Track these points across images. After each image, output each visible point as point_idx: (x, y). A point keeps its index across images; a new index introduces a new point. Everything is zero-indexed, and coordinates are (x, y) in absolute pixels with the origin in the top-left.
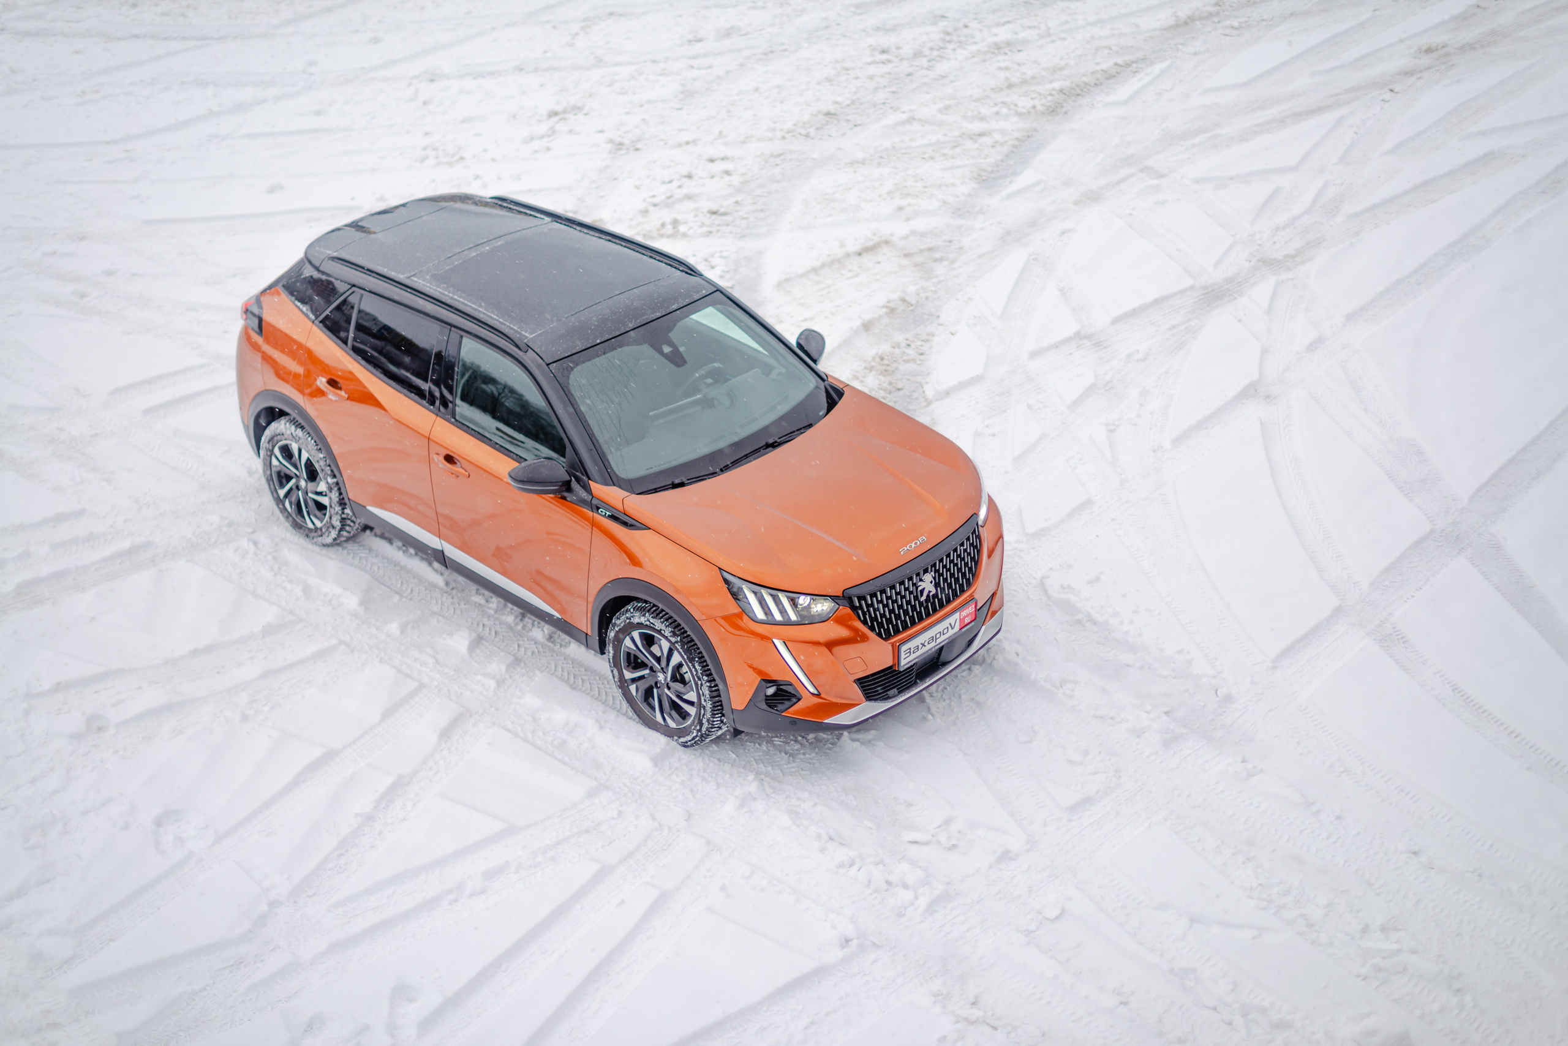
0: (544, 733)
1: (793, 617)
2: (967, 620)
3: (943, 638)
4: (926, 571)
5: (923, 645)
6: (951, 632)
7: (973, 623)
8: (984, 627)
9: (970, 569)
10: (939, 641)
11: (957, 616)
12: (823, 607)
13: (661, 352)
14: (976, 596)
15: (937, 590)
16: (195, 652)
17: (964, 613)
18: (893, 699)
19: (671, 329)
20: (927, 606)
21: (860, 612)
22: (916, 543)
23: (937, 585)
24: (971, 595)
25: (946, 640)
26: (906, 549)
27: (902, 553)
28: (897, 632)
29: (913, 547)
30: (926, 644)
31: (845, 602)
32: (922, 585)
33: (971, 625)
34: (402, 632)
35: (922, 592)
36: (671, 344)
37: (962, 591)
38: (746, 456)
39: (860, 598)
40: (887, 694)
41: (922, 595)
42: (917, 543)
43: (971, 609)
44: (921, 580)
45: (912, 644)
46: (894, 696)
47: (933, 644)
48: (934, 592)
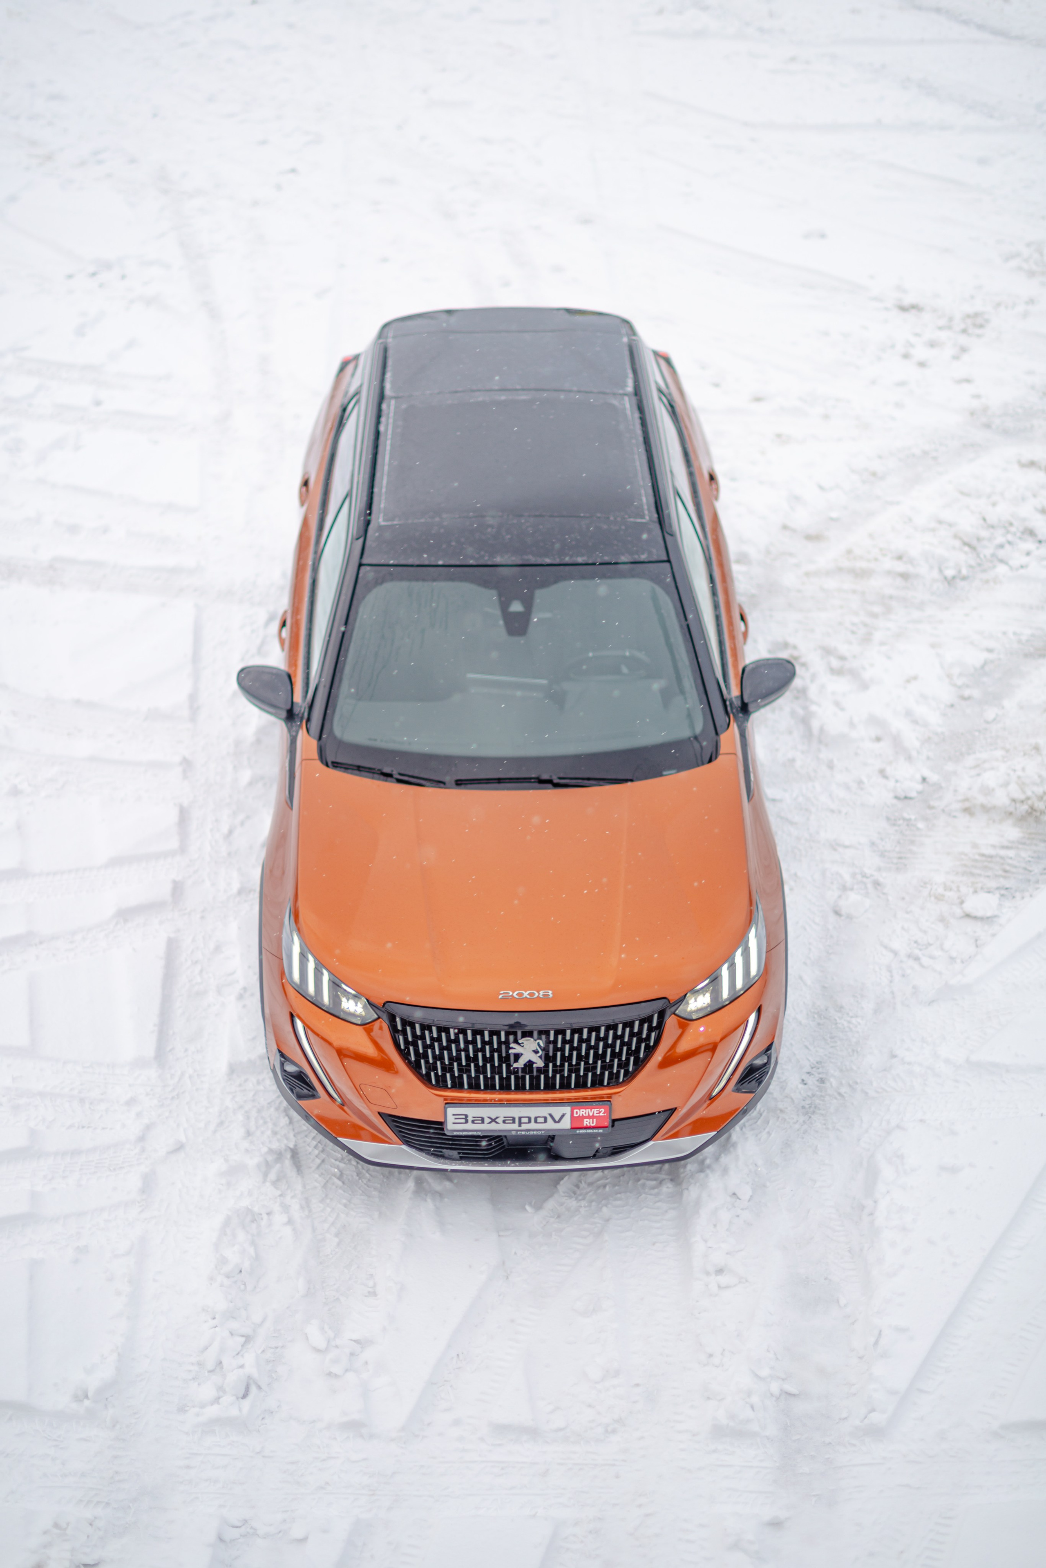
0: (201, 971)
1: (326, 999)
2: (586, 1122)
3: (533, 1126)
4: (528, 1034)
5: (493, 1120)
6: (550, 1125)
7: (601, 1131)
8: (651, 1143)
9: (624, 1065)
10: (524, 1127)
11: (567, 1110)
12: (353, 1007)
13: (504, 606)
14: (615, 1100)
15: (547, 1066)
16: (78, 702)
17: (582, 1112)
18: (447, 1161)
19: (544, 584)
20: (524, 1078)
21: (401, 1038)
22: (531, 994)
23: (547, 1059)
24: (610, 1096)
25: (543, 1130)
26: (511, 993)
27: (500, 996)
28: (457, 1085)
29: (524, 996)
30: (500, 1120)
31: (385, 1016)
32: (515, 1049)
33: (596, 1131)
34: (251, 784)
35: (517, 1057)
36: (528, 604)
37: (598, 1082)
38: (499, 781)
39: (404, 1023)
40: (441, 1152)
41: (516, 1060)
42: (534, 994)
43: (599, 1112)
44: (516, 1041)
45: (472, 1112)
46: (450, 1158)
47: (515, 1126)
48: (540, 1063)
